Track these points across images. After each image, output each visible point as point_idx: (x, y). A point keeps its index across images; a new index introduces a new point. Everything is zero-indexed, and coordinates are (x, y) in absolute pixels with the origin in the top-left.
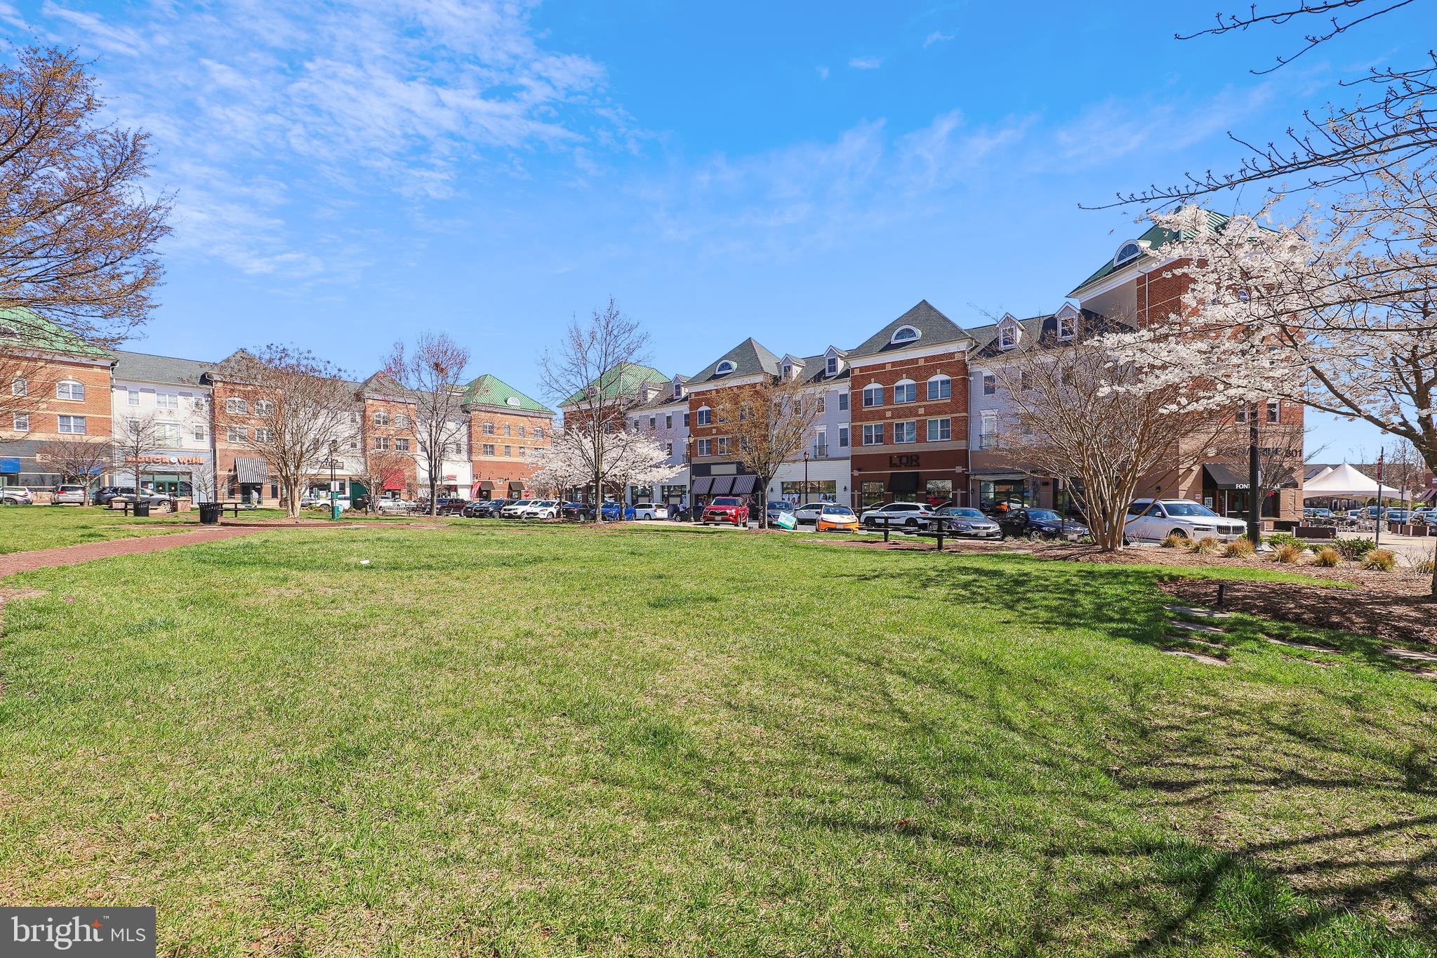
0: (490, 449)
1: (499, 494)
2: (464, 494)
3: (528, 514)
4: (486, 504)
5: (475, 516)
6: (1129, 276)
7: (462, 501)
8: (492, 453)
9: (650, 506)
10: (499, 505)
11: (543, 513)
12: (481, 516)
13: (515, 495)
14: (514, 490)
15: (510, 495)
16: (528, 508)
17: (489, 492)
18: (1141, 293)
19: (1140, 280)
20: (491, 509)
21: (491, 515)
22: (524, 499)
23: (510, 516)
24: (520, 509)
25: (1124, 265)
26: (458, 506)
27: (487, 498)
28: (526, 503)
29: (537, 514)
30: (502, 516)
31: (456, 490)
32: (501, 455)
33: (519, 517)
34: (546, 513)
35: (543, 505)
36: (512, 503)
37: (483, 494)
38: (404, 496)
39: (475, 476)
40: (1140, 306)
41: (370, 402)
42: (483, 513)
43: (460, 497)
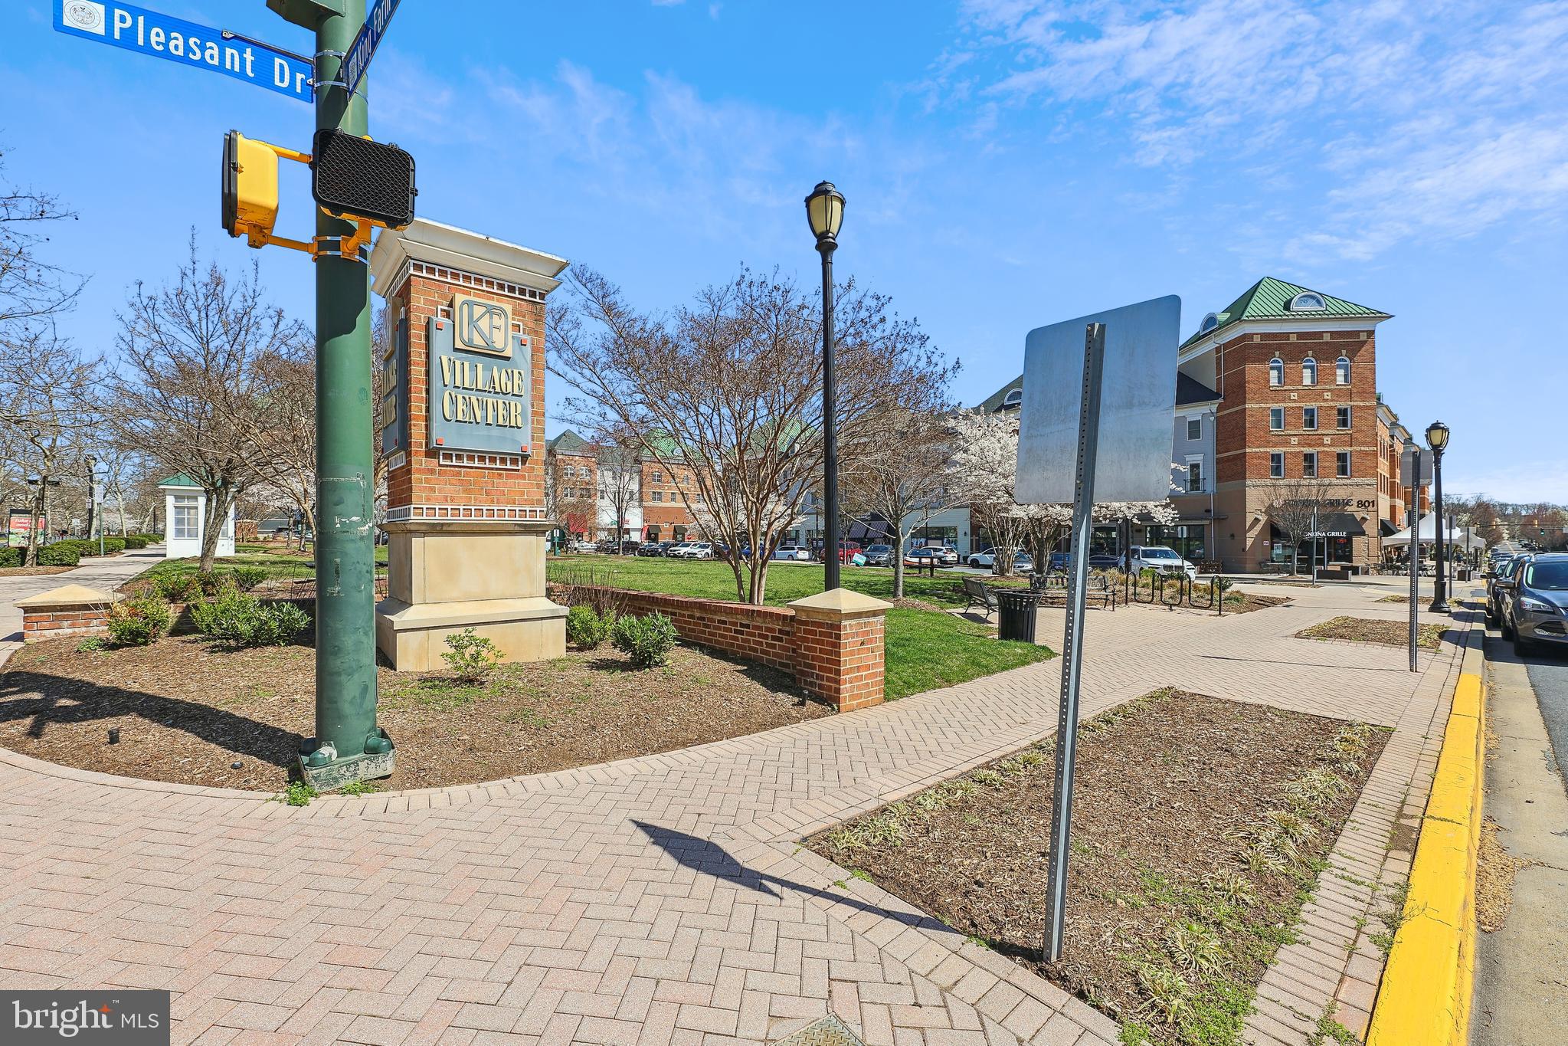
0: (657, 496)
1: (665, 537)
2: (636, 537)
3: (689, 554)
4: (655, 545)
5: (647, 555)
6: (1208, 346)
7: (636, 543)
8: (660, 499)
9: (793, 549)
10: (666, 546)
11: (701, 553)
12: (652, 556)
13: (679, 537)
14: (679, 532)
15: (674, 537)
16: (688, 550)
17: (656, 535)
18: (1218, 359)
19: (1218, 350)
20: (660, 550)
21: (660, 555)
22: (687, 541)
23: (675, 556)
24: (683, 550)
25: (1206, 335)
26: (632, 547)
27: (655, 540)
28: (688, 545)
29: (695, 554)
30: (668, 556)
31: (628, 533)
32: (667, 501)
33: (682, 557)
34: (703, 553)
35: (701, 547)
36: (677, 545)
37: (652, 535)
38: (586, 538)
39: (645, 521)
40: (1219, 373)
41: (560, 457)
42: (654, 553)
43: (633, 540)
